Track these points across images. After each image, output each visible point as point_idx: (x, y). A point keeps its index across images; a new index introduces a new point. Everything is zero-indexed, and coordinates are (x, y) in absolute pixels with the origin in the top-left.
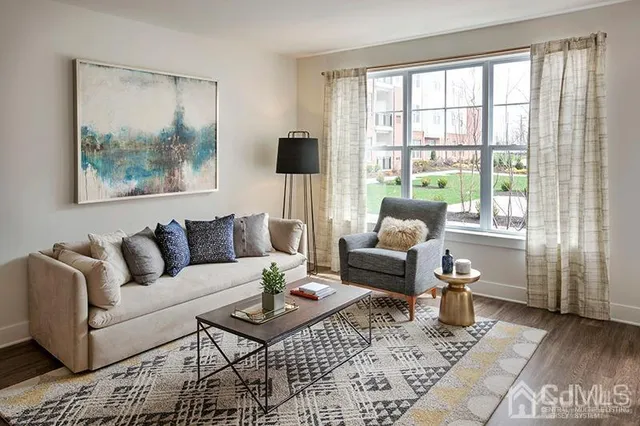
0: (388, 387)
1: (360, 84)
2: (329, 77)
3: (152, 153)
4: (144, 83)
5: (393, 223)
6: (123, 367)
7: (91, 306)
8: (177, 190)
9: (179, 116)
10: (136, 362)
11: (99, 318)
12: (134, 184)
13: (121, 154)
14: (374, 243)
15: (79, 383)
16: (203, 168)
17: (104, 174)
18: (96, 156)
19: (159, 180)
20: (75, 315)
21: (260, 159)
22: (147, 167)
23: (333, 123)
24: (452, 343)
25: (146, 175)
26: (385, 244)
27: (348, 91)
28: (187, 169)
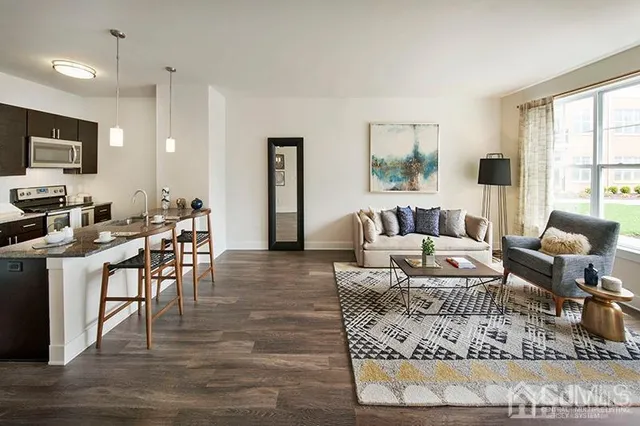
0: (504, 342)
1: (547, 111)
2: (522, 109)
3: (402, 168)
4: (399, 131)
5: (557, 234)
6: (375, 270)
7: (365, 239)
8: (414, 189)
9: (416, 147)
10: (380, 270)
11: (366, 245)
12: (393, 184)
13: (388, 169)
14: (536, 246)
15: (359, 270)
16: (429, 178)
17: (380, 178)
18: (377, 169)
19: (405, 184)
20: (359, 242)
21: (468, 173)
22: (400, 176)
23: (525, 146)
24: (596, 347)
25: (399, 180)
26: (545, 249)
27: (538, 119)
28: (420, 177)
